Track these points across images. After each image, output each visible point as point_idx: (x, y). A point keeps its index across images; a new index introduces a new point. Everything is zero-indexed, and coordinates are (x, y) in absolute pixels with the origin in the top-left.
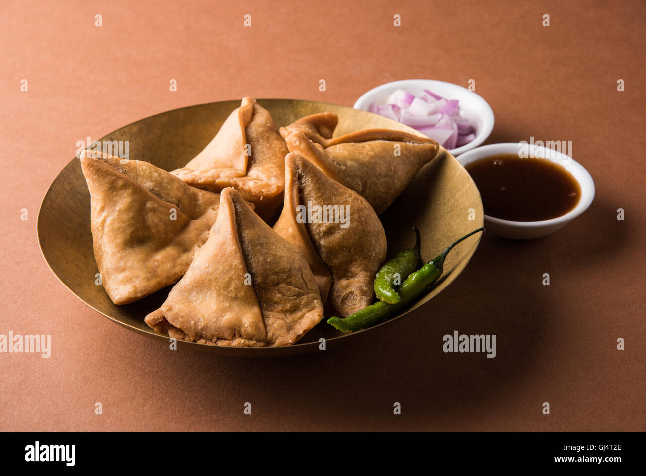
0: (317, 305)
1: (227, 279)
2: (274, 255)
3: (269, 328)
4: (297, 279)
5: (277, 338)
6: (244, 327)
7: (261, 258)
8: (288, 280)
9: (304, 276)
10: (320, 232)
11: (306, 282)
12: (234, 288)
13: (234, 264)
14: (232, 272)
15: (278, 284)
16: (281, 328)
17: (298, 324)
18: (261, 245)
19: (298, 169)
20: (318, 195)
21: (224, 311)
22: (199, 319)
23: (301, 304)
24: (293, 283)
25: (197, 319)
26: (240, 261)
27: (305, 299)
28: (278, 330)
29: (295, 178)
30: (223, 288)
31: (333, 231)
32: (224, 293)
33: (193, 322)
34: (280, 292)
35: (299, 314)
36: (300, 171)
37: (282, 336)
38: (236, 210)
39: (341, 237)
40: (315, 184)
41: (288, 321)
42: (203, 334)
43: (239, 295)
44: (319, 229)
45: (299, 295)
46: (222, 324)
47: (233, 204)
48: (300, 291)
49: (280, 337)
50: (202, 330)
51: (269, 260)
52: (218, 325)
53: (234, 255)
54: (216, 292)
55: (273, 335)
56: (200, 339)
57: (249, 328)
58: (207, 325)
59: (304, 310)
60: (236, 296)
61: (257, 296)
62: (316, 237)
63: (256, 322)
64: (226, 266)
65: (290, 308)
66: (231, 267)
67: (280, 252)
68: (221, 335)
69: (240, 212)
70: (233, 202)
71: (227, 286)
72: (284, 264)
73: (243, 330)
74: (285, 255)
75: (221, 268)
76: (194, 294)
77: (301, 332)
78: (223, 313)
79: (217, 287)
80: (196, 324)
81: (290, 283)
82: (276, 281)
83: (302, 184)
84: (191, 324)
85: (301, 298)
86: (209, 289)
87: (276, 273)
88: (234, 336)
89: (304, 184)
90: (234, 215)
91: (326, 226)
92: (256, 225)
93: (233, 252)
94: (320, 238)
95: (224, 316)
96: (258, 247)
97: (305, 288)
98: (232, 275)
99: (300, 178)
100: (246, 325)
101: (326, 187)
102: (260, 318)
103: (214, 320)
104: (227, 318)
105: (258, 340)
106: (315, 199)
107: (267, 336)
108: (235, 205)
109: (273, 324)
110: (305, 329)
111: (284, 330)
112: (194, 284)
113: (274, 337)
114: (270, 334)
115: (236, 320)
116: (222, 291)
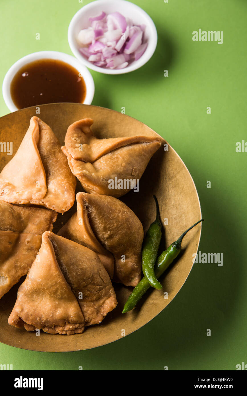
0: (112, 294)
1: (55, 289)
2: (82, 269)
3: (85, 314)
4: (98, 280)
5: (91, 320)
6: (70, 317)
7: (74, 274)
8: (92, 282)
9: (101, 276)
10: (104, 238)
11: (103, 279)
12: (60, 293)
13: (59, 282)
14: (58, 286)
15: (87, 286)
16: (92, 313)
17: (102, 308)
18: (73, 264)
19: (85, 203)
20: (100, 217)
21: (56, 307)
22: (42, 315)
23: (102, 295)
24: (95, 283)
25: (40, 316)
26: (62, 280)
27: (104, 291)
28: (91, 315)
29: (84, 209)
30: (53, 293)
31: (112, 236)
32: (54, 296)
33: (38, 319)
34: (88, 290)
35: (102, 301)
36: (87, 204)
37: (94, 318)
38: (54, 246)
39: (118, 240)
40: (97, 210)
41: (96, 307)
42: (46, 325)
43: (64, 296)
44: (104, 236)
45: (100, 290)
46: (56, 318)
47: (51, 243)
48: (100, 287)
49: (93, 320)
50: (45, 322)
51: (79, 273)
52: (54, 319)
53: (58, 277)
54: (48, 295)
55: (89, 318)
56: (45, 327)
57: (74, 318)
58: (47, 319)
59: (104, 298)
60: (62, 297)
61: (74, 294)
62: (102, 240)
63: (77, 312)
64: (53, 282)
65: (96, 298)
66: (57, 283)
67: (85, 265)
68: (57, 324)
69: (57, 247)
70: (51, 241)
71: (55, 292)
72: (89, 274)
73: (70, 319)
74: (88, 267)
75: (50, 283)
76: (35, 296)
77: (105, 314)
78: (56, 309)
79: (49, 293)
80: (40, 319)
81: (94, 284)
82: (85, 285)
83: (90, 211)
84: (37, 320)
85: (101, 291)
86: (44, 293)
87: (84, 280)
88: (65, 324)
89: (90, 212)
90: (53, 250)
91: (108, 235)
92: (67, 251)
93: (57, 275)
94: (105, 241)
95: (57, 312)
96: (72, 266)
97: (103, 284)
98: (58, 287)
99: (87, 208)
100: (72, 316)
101: (104, 210)
102: (79, 309)
103: (51, 315)
104: (59, 313)
105: (80, 323)
106: (99, 220)
107: (85, 319)
108: (52, 243)
109: (87, 311)
110: (108, 312)
111: (95, 315)
112: (33, 290)
113: (90, 320)
114: (87, 318)
115: (65, 314)
116: (53, 295)
